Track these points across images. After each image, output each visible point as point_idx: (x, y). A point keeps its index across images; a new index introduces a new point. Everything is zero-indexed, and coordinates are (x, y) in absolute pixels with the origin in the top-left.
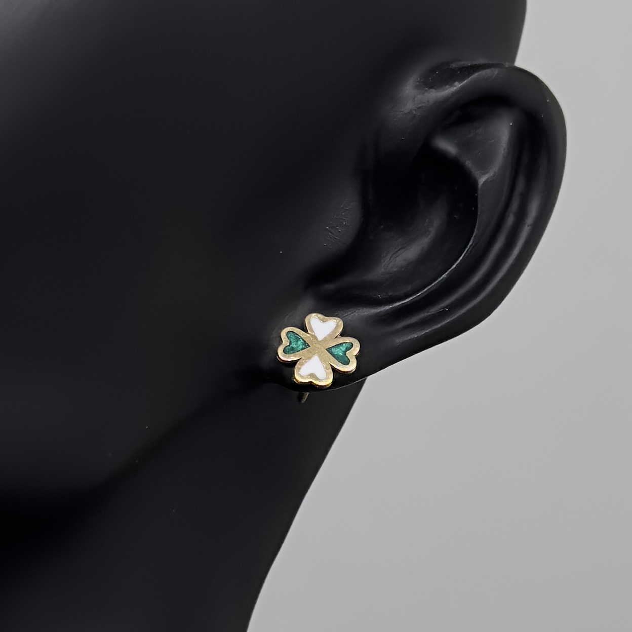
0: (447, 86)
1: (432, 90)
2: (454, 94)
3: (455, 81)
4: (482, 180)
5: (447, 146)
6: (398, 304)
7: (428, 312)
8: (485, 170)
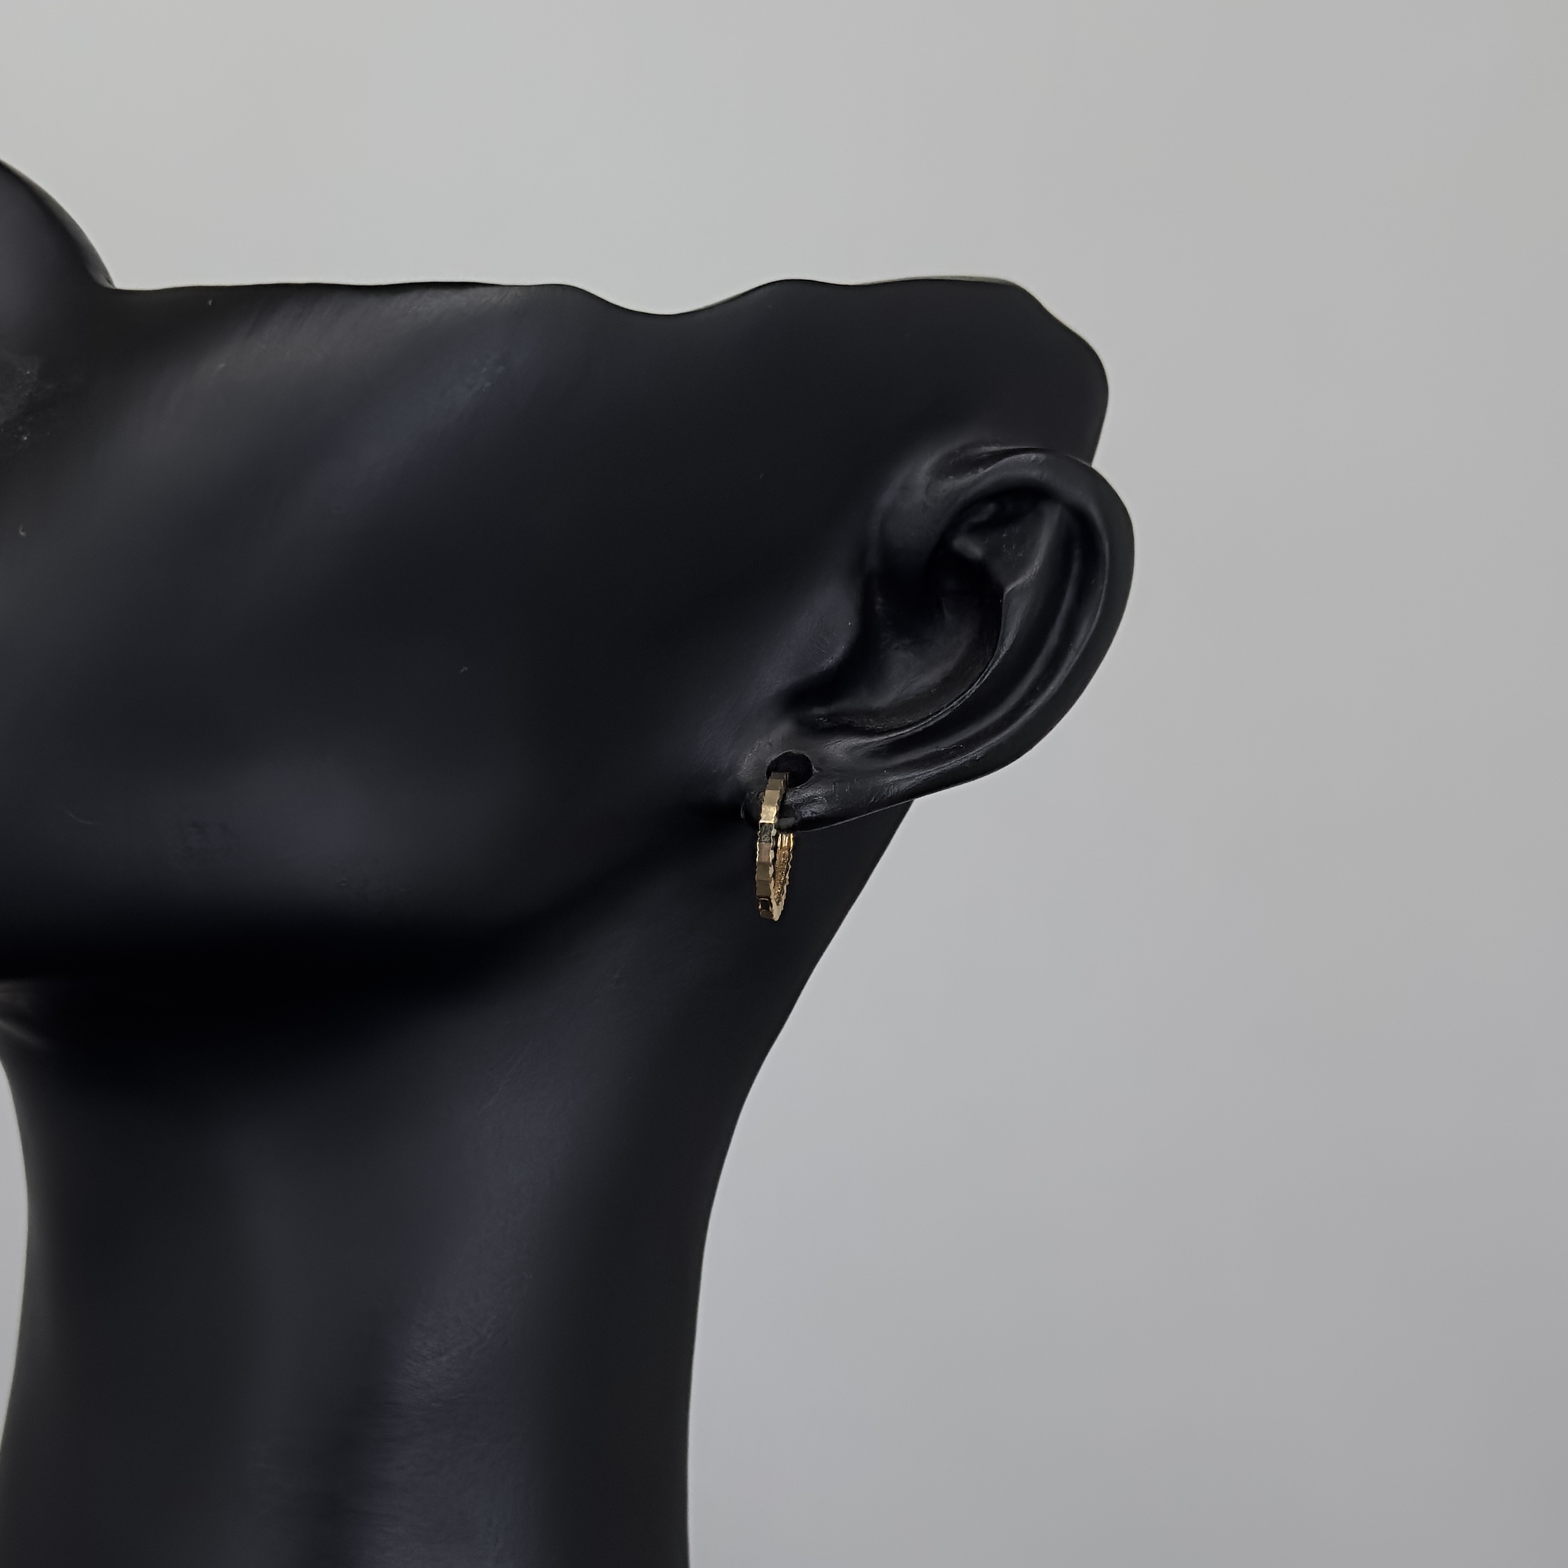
0: (970, 473)
1: (951, 477)
2: (975, 482)
3: (978, 468)
4: (1009, 589)
5: (973, 548)
6: (894, 735)
7: (937, 748)
8: (1015, 578)
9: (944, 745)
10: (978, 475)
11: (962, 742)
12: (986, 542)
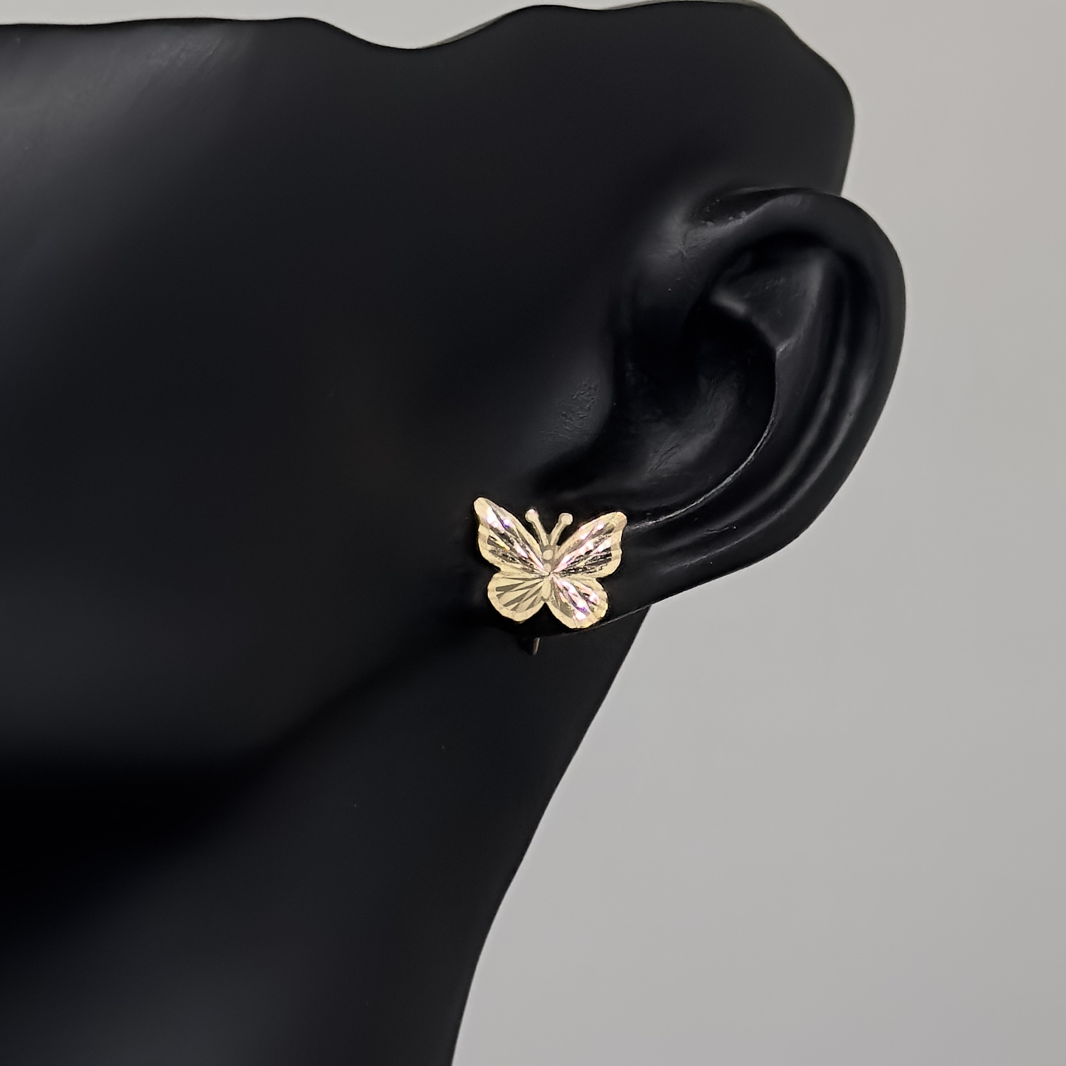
2: (739, 229)
6: (664, 518)
9: (716, 527)
10: (740, 222)
11: (733, 524)
12: (747, 296)
